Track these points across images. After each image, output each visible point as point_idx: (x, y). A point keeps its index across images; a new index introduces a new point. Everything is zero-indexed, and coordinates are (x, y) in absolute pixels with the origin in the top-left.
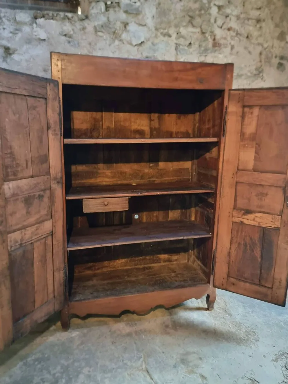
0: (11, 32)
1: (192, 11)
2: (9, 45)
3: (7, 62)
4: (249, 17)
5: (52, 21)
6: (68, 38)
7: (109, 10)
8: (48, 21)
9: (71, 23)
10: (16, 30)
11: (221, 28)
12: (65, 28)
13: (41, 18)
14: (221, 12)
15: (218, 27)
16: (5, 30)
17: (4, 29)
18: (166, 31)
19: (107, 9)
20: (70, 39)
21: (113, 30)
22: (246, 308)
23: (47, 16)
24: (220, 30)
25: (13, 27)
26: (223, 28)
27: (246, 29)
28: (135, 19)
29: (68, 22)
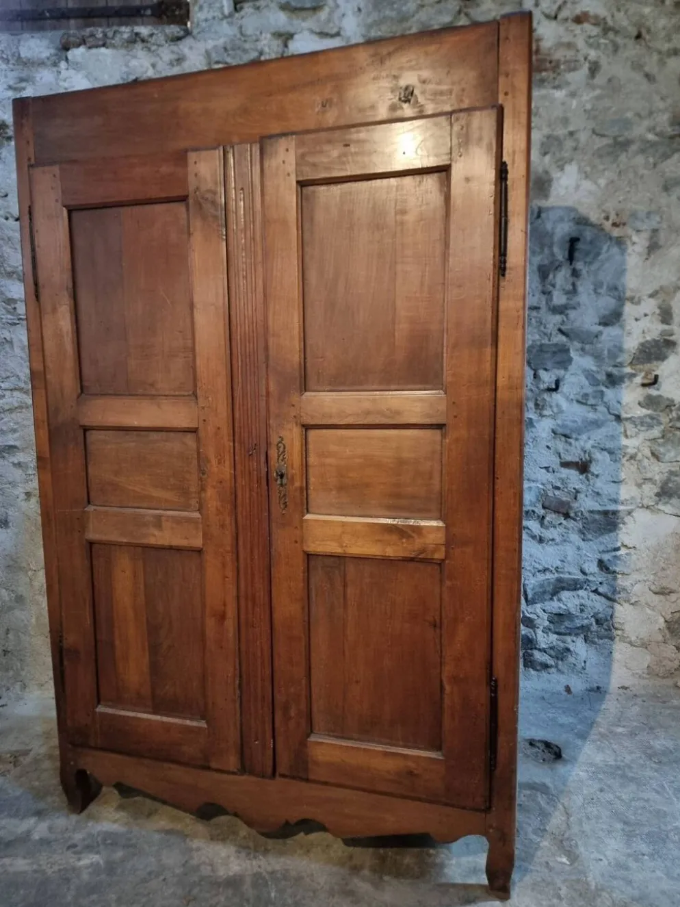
0: (10, 88)
5: (103, 50)
7: (242, 8)
8: (94, 51)
9: (149, 50)
10: (22, 80)
11: (556, 18)
13: (78, 46)
15: (547, 17)
19: (238, 6)
21: (254, 55)
22: (634, 839)
23: (91, 39)
24: (554, 23)
25: (15, 74)
26: (560, 17)
27: (630, 12)
28: (310, 23)
29: (142, 49)
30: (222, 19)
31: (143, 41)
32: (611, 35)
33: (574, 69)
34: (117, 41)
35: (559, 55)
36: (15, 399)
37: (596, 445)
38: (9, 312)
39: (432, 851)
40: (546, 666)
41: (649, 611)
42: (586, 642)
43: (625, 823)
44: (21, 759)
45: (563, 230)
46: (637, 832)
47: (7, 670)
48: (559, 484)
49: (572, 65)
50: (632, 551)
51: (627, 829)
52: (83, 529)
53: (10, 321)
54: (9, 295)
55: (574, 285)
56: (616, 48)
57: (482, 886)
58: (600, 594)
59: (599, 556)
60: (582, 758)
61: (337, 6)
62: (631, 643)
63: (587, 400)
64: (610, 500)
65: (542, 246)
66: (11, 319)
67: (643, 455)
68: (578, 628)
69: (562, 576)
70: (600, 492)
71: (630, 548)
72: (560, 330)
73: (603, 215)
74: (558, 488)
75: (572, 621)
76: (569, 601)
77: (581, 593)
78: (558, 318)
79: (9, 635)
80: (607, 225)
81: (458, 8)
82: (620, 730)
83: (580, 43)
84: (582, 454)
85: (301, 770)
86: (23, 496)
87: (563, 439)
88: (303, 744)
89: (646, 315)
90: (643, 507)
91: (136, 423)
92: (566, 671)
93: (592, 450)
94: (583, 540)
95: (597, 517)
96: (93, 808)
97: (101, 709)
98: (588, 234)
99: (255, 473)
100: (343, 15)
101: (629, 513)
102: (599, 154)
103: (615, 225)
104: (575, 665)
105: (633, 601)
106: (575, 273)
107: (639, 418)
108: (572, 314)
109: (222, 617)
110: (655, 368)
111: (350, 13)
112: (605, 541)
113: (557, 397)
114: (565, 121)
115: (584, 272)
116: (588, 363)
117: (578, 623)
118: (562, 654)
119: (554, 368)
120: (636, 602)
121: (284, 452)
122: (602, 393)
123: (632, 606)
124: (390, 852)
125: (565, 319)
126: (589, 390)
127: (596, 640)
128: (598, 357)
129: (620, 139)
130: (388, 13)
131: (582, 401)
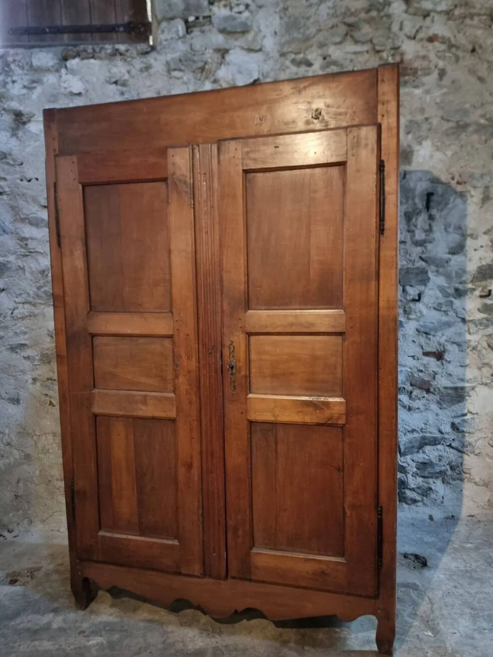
0: (25, 87)
1: (352, 14)
2: (21, 108)
3: (17, 138)
4: (473, 11)
5: (92, 61)
6: (119, 87)
7: (192, 32)
8: (86, 61)
9: (125, 60)
10: (33, 82)
11: (414, 38)
12: (114, 70)
13: (74, 57)
14: (412, 10)
15: (409, 37)
16: (15, 84)
17: (14, 82)
18: (301, 56)
19: (189, 30)
20: (124, 89)
21: (200, 64)
22: (478, 619)
23: (84, 53)
24: (413, 42)
25: (28, 77)
26: (417, 37)
27: (468, 34)
28: (241, 42)
29: (121, 60)
30: (178, 39)
31: (121, 54)
32: (453, 50)
33: (428, 74)
34: (103, 54)
35: (416, 64)
36: (26, 310)
37: (448, 340)
38: (21, 247)
39: (337, 630)
40: (415, 501)
41: (488, 459)
42: (443, 482)
43: (472, 609)
44: (36, 573)
45: (421, 187)
46: (481, 614)
47: (18, 510)
48: (422, 368)
49: (427, 71)
50: (475, 416)
51: (473, 612)
52: (90, 405)
53: (22, 254)
54: (23, 235)
55: (430, 225)
56: (457, 59)
57: (373, 652)
58: (453, 448)
59: (451, 420)
60: (441, 565)
61: (260, 31)
62: (476, 483)
63: (441, 307)
64: (459, 379)
65: (407, 199)
66: (24, 252)
67: (482, 347)
68: (437, 473)
69: (425, 435)
70: (452, 373)
71: (474, 414)
72: (421, 258)
73: (450, 176)
74: (421, 371)
75: (433, 468)
76: (431, 453)
77: (439, 447)
78: (419, 249)
79: (19, 484)
80: (453, 183)
81: (345, 32)
82: (469, 545)
83: (432, 56)
84: (438, 347)
85: (246, 573)
86: (30, 381)
87: (424, 335)
88: (248, 554)
89: (482, 247)
90: (482, 384)
91: (129, 332)
92: (429, 505)
93: (446, 343)
94: (441, 408)
95: (450, 391)
96: (93, 606)
97: (101, 533)
98: (440, 190)
99: (213, 365)
100: (264, 37)
101: (473, 388)
102: (447, 134)
103: (458, 183)
104: (436, 500)
105: (477, 452)
106: (431, 217)
107: (479, 320)
108: (429, 246)
109: (190, 466)
110: (488, 285)
111: (268, 35)
112: (456, 409)
113: (420, 306)
114: (422, 110)
115: (437, 216)
116: (441, 281)
117: (438, 469)
118: (426, 492)
119: (417, 284)
120: (479, 453)
121: (233, 351)
122: (452, 302)
123: (476, 457)
124: (308, 631)
125: (424, 250)
126: (442, 300)
127: (451, 481)
128: (448, 277)
129: (461, 123)
130: (296, 35)
131: (438, 308)
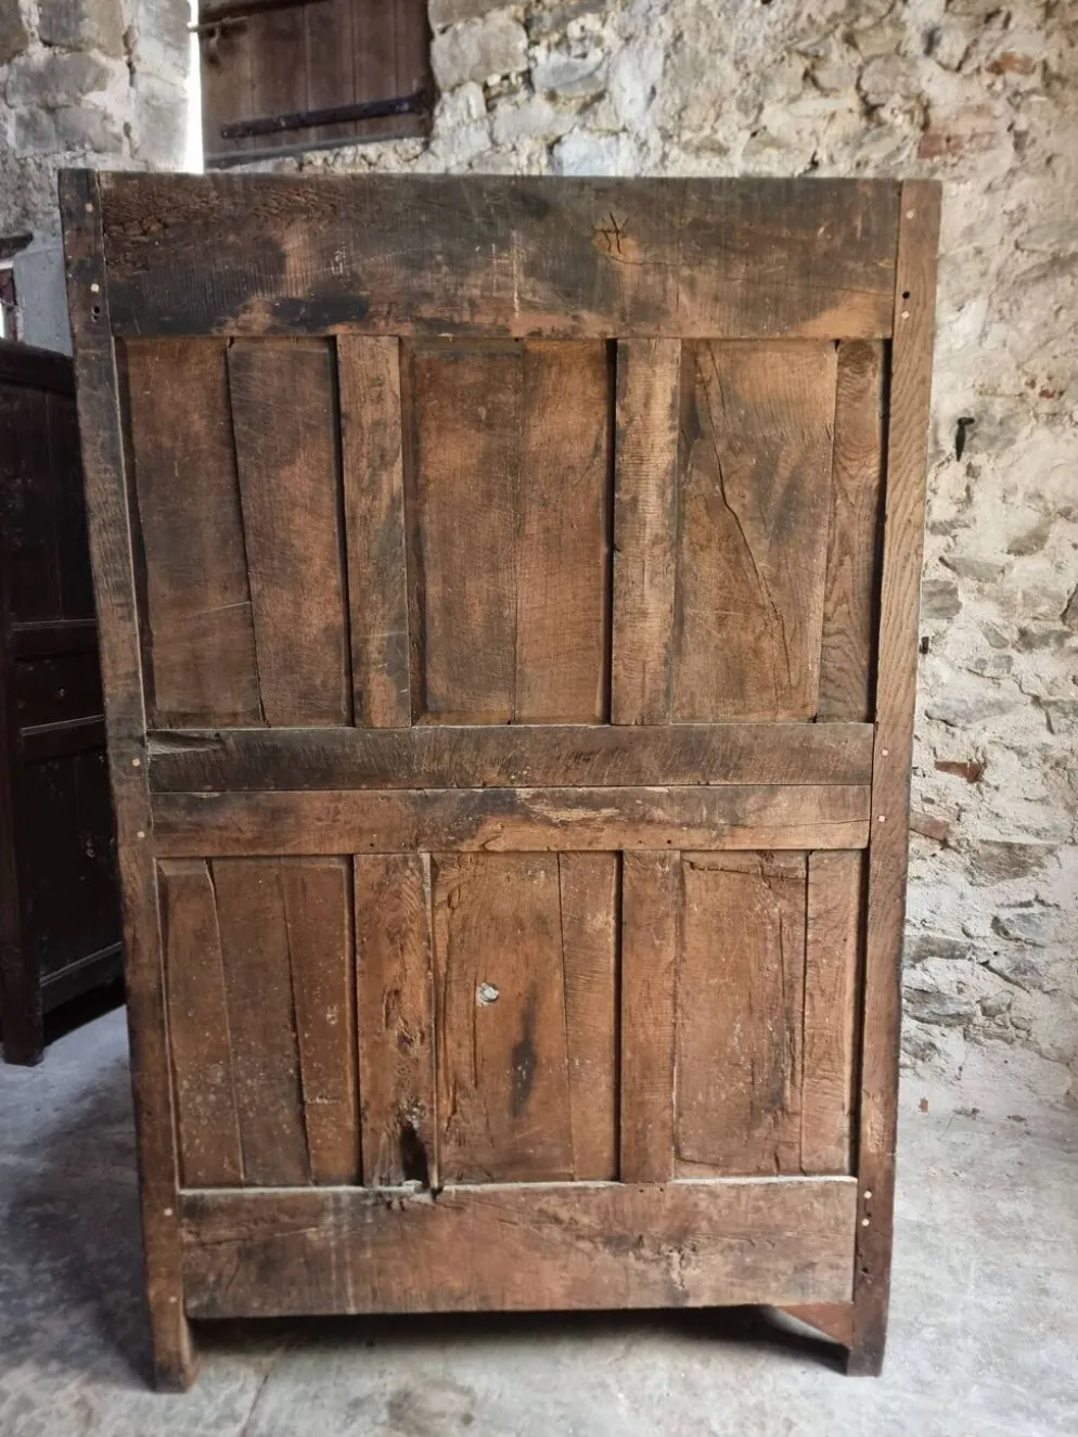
7: (495, 107)
11: (960, 69)
14: (958, 4)
15: (946, 68)
18: (705, 133)
19: (491, 105)
26: (966, 68)
30: (470, 125)
31: (372, 163)
32: (1056, 87)
34: (340, 166)
35: (963, 128)
37: (998, 740)
41: (1074, 1007)
42: (965, 1037)
45: (952, 404)
48: (932, 795)
49: (986, 140)
50: (1052, 911)
55: (968, 489)
56: (1060, 106)
58: (992, 970)
59: (995, 912)
61: (623, 90)
62: (1040, 1052)
63: (982, 669)
64: (1019, 827)
68: (952, 1016)
69: (930, 933)
70: (1001, 812)
71: (1050, 906)
72: (941, 559)
73: (1024, 379)
74: (931, 801)
75: (943, 1004)
76: (939, 973)
77: (960, 963)
78: (941, 541)
80: (1032, 395)
81: (802, 73)
83: (1000, 105)
84: (973, 752)
87: (943, 726)
90: (1074, 843)
92: (928, 1077)
93: (988, 747)
94: (971, 884)
95: (995, 851)
98: (998, 409)
100: (631, 102)
101: (1051, 851)
102: (1025, 281)
103: (1045, 394)
104: (943, 1071)
105: (1048, 987)
106: (971, 471)
107: (1071, 701)
108: (964, 535)
111: (638, 98)
112: (1006, 889)
113: (933, 663)
114: (969, 232)
115: (986, 470)
116: (990, 612)
117: (951, 1009)
118: (924, 1050)
119: (930, 617)
120: (1054, 990)
122: (1009, 659)
123: (1046, 996)
125: (952, 544)
126: (990, 653)
127: (981, 1038)
128: (1005, 603)
129: (1063, 254)
130: (693, 90)
131: (977, 670)
